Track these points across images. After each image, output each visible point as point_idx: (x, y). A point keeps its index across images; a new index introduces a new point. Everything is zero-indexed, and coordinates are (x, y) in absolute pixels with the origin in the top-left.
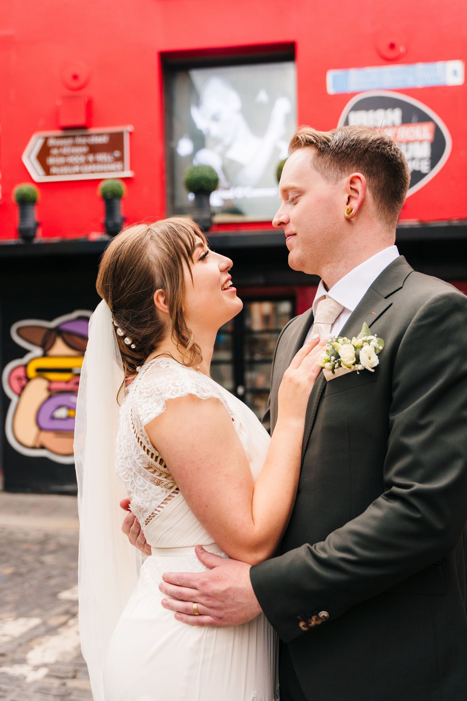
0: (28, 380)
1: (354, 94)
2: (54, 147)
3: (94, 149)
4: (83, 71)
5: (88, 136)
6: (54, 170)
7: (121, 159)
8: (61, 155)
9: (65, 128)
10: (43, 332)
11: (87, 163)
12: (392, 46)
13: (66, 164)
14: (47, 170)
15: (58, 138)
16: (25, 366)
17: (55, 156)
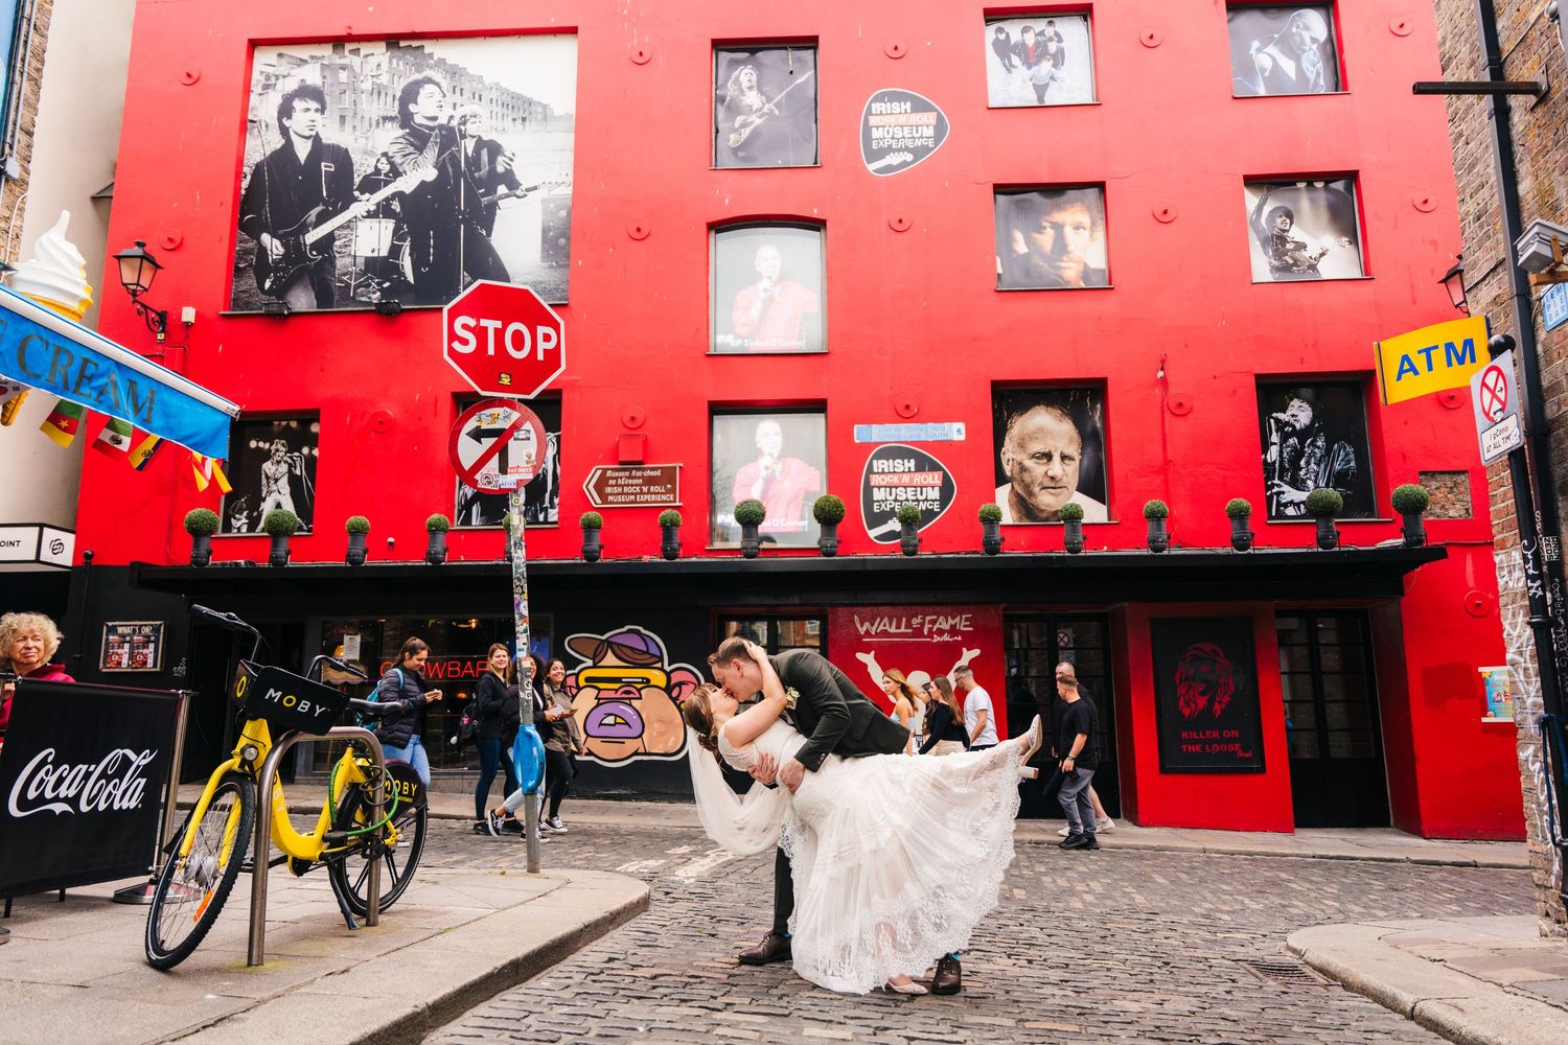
0: (579, 689)
1: (877, 444)
2: (613, 478)
3: (650, 481)
4: (640, 414)
5: (644, 470)
6: (610, 498)
7: (673, 491)
8: (616, 485)
9: (622, 463)
10: (599, 642)
11: (642, 493)
12: (907, 407)
13: (622, 494)
14: (604, 497)
15: (613, 470)
16: (577, 675)
17: (612, 486)
